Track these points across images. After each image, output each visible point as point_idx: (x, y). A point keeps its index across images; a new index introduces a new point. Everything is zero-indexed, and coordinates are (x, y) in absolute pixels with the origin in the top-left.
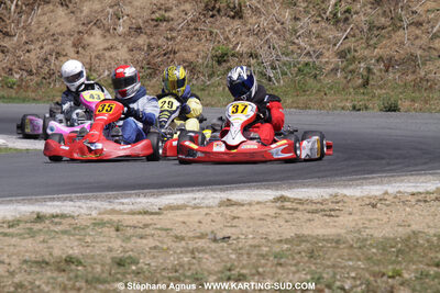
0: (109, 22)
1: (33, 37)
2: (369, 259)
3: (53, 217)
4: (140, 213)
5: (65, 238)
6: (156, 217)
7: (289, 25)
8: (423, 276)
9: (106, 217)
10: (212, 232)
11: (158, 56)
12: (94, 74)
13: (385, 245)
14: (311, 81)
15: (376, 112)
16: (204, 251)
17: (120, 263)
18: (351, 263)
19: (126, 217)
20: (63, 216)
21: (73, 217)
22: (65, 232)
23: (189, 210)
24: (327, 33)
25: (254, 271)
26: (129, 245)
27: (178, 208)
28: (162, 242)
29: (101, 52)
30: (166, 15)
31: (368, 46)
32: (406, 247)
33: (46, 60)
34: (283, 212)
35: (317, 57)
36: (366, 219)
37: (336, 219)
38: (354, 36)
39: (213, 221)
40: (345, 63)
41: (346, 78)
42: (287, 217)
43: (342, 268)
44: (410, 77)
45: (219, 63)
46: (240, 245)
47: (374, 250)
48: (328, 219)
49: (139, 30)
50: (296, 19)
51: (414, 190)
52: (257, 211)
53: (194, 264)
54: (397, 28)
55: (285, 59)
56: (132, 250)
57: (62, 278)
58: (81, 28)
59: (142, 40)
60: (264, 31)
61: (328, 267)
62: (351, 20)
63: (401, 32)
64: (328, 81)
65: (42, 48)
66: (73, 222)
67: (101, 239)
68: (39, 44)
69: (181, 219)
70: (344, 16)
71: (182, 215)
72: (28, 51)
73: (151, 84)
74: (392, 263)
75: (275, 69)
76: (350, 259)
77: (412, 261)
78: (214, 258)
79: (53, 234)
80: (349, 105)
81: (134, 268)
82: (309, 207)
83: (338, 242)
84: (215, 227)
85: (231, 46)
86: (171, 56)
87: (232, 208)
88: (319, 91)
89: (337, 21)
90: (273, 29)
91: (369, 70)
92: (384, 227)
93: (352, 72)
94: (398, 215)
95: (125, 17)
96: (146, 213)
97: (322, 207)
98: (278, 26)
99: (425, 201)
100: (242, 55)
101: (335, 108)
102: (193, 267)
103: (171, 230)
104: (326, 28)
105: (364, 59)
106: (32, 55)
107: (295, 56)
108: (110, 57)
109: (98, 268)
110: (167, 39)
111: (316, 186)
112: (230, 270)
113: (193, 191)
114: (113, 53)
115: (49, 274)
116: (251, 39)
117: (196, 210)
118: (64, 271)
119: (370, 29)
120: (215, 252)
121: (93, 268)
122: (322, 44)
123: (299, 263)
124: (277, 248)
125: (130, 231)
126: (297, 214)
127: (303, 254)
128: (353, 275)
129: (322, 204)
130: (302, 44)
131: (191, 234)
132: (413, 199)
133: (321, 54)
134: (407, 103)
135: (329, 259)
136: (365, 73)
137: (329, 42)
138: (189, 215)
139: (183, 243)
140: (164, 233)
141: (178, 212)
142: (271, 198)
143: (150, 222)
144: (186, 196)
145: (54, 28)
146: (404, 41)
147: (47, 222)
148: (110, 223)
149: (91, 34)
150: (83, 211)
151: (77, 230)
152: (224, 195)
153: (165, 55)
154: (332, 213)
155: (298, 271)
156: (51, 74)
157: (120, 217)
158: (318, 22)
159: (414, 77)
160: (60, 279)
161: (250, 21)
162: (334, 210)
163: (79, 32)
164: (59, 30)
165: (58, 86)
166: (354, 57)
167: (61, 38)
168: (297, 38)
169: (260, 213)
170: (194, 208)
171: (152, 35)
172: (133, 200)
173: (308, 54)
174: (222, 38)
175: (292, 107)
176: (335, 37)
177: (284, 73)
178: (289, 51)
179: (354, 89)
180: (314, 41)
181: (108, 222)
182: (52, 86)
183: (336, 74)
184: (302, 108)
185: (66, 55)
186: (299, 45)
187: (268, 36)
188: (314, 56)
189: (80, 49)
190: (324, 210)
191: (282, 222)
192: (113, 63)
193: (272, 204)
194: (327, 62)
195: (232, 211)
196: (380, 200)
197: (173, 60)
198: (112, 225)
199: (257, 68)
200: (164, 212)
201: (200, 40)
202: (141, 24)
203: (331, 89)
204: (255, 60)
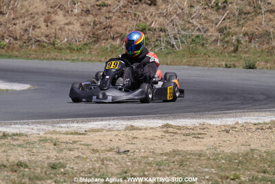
0: (68, 6)
1: (18, 15)
2: (219, 167)
3: (14, 135)
4: (72, 134)
5: (19, 149)
6: (82, 136)
7: (187, 11)
8: (254, 179)
9: (49, 136)
10: (118, 147)
11: (100, 29)
12: (58, 41)
13: (231, 158)
14: (200, 48)
15: (241, 69)
16: (110, 160)
17: (53, 167)
18: (207, 170)
19: (62, 136)
20: (20, 135)
21: (26, 135)
22: (19, 146)
23: (104, 132)
24: (212, 16)
25: (142, 174)
26: (62, 155)
27: (98, 130)
28: (83, 153)
29: (63, 26)
30: (106, 2)
31: (238, 25)
32: (245, 160)
33: (26, 30)
34: (167, 135)
35: (205, 32)
36: (222, 141)
37: (201, 140)
38: (229, 18)
39: (120, 140)
40: (223, 36)
41: (223, 46)
42: (170, 138)
43: (200, 173)
44: (265, 46)
46: (135, 156)
47: (223, 161)
48: (196, 140)
50: (191, 6)
51: (256, 122)
52: (149, 134)
53: (102, 168)
54: (257, 14)
55: (183, 32)
56: (62, 158)
57: (14, 176)
58: (50, 10)
59: (90, 19)
60: (170, 14)
61: (191, 172)
62: (227, 8)
63: (260, 17)
64: (212, 48)
65: (24, 22)
66: (26, 138)
67: (43, 150)
68: (21, 20)
69: (99, 138)
70: (223, 6)
71: (100, 135)
72: (15, 24)
74: (234, 170)
75: (177, 39)
76: (206, 167)
77: (247, 169)
78: (117, 164)
79: (12, 147)
80: (224, 63)
81: (62, 170)
82: (184, 132)
83: (200, 155)
84: (120, 144)
85: (148, 24)
86: (109, 30)
87: (133, 132)
88: (205, 54)
89: (219, 8)
90: (176, 13)
91: (238, 41)
92: (233, 145)
93: (227, 42)
94: (243, 138)
95: (79, 3)
96: (76, 133)
97: (193, 132)
98: (180, 11)
99: (262, 129)
100: (155, 30)
101: (214, 66)
102: (102, 170)
103: (91, 145)
104: (211, 13)
105: (236, 34)
106: (17, 27)
107: (190, 30)
108: (69, 29)
109: (39, 170)
110: (106, 18)
111: (192, 118)
112: (126, 173)
113: (109, 119)
114: (70, 27)
115: (6, 173)
116: (161, 19)
117: (110, 133)
118: (16, 171)
119: (240, 14)
120: (117, 160)
121: (35, 170)
122: (209, 23)
123: (172, 169)
124: (159, 159)
125: (64, 145)
126: (176, 136)
127: (176, 163)
128: (207, 177)
129: (193, 130)
131: (104, 148)
132: (254, 128)
133: (207, 30)
134: (262, 63)
135: (193, 167)
136: (236, 43)
137: (212, 22)
138: (104, 135)
139: (97, 154)
140: (86, 147)
141: (97, 134)
142: (160, 125)
143: (78, 140)
144: (103, 123)
145: (32, 10)
146: (262, 22)
147: (9, 138)
148: (51, 140)
149: (56, 14)
150: (34, 132)
151: (28, 144)
152: (129, 123)
153: (104, 28)
154: (200, 136)
155: (171, 174)
156: (29, 39)
157: (58, 136)
158: (205, 9)
159: (268, 46)
160: (12, 177)
161: (161, 7)
162: (201, 134)
163: (49, 13)
164: (35, 11)
165: (33, 48)
166: (229, 32)
167: (36, 16)
168: (192, 19)
169: (151, 135)
170: (108, 131)
171: (96, 15)
172: (68, 125)
173: (199, 30)
174: (142, 18)
175: (185, 65)
176: (216, 19)
177: (182, 42)
178: (186, 28)
179: (228, 53)
180: (203, 21)
181: (49, 139)
182: (30, 48)
183: (216, 43)
184: (193, 66)
185: (39, 28)
186: (193, 23)
187: (173, 18)
188: (202, 31)
189: (49, 24)
190: (194, 134)
191: (165, 141)
192: (70, 33)
193: (160, 129)
194: (211, 36)
195: (133, 134)
196: (232, 128)
197: (109, 33)
198: (52, 141)
199: (165, 39)
200: (88, 133)
201: (128, 19)
202: (89, 8)
203: (213, 53)
204: (163, 33)
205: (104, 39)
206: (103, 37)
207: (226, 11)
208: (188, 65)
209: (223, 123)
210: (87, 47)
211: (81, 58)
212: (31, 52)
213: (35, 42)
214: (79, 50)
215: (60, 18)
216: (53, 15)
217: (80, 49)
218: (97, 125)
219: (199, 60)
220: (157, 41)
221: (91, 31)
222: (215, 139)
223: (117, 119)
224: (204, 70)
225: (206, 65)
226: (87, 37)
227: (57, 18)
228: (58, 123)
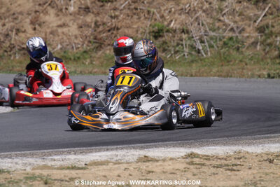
0: (62, 3)
4: (68, 168)
6: (82, 171)
7: (216, 4)
9: (38, 172)
11: (103, 32)
14: (234, 53)
19: (55, 172)
21: (9, 172)
23: (111, 165)
24: (248, 12)
27: (102, 163)
29: (55, 28)
33: (7, 35)
34: (192, 167)
35: (240, 32)
36: (263, 173)
37: (237, 173)
38: (271, 14)
39: (131, 175)
40: (263, 38)
41: (264, 50)
42: (195, 171)
45: (156, 37)
48: (228, 172)
49: (87, 10)
52: (169, 166)
55: (212, 34)
58: (37, 8)
59: (90, 18)
60: (194, 10)
64: (249, 53)
65: (4, 25)
66: (8, 176)
68: (1, 22)
69: (104, 174)
71: (105, 170)
73: (97, 56)
75: (203, 42)
80: (265, 73)
82: (214, 163)
85: (166, 23)
86: (115, 32)
87: (147, 164)
88: (241, 61)
90: (201, 8)
93: (270, 45)
96: (73, 168)
97: (226, 162)
98: (206, 6)
100: (175, 31)
101: (253, 76)
104: (248, 7)
107: (221, 31)
108: (63, 33)
110: (111, 17)
111: (224, 145)
113: (117, 149)
114: (65, 30)
116: (183, 17)
117: (117, 166)
122: (244, 21)
125: (57, 184)
126: (204, 169)
129: (226, 159)
130: (227, 21)
133: (243, 30)
137: (250, 19)
138: (110, 170)
141: (101, 168)
142: (183, 154)
143: (75, 176)
145: (15, 8)
148: (41, 177)
149: (46, 13)
150: (19, 167)
151: (11, 183)
152: (142, 153)
153: (109, 31)
154: (235, 168)
156: (12, 47)
157: (50, 172)
158: (240, 2)
162: (236, 165)
163: (36, 12)
164: (19, 10)
165: (17, 58)
166: (271, 32)
167: (20, 17)
168: (223, 16)
169: (171, 167)
170: (115, 164)
171: (98, 14)
172: (63, 157)
173: (232, 29)
174: (158, 15)
175: (215, 76)
176: (255, 15)
177: (211, 46)
178: (216, 27)
179: (271, 59)
180: (237, 18)
181: (39, 177)
182: (12, 58)
183: (256, 47)
184: (225, 77)
185: (25, 31)
186: (224, 22)
187: (198, 15)
188: (237, 31)
189: (37, 26)
190: (228, 165)
191: (189, 175)
192: (65, 38)
193: (183, 160)
194: (248, 37)
195: (147, 167)
196: (277, 156)
197: (115, 36)
198: (42, 179)
199: (188, 43)
200: (89, 167)
201: (139, 18)
202: (89, 5)
203: (251, 59)
204: (186, 35)
205: (109, 45)
206: (107, 42)
207: (267, 4)
208: (219, 76)
209: (266, 150)
210: (87, 56)
211: (79, 69)
212: (14, 64)
213: (20, 50)
214: (77, 59)
215: (51, 19)
216: (42, 15)
217: (79, 58)
218: (100, 156)
219: (232, 70)
220: (178, 45)
221: (92, 34)
222: (255, 172)
223: (126, 148)
224: (240, 81)
225: (242, 76)
226: (86, 42)
227: (47, 18)
228: (51, 155)
